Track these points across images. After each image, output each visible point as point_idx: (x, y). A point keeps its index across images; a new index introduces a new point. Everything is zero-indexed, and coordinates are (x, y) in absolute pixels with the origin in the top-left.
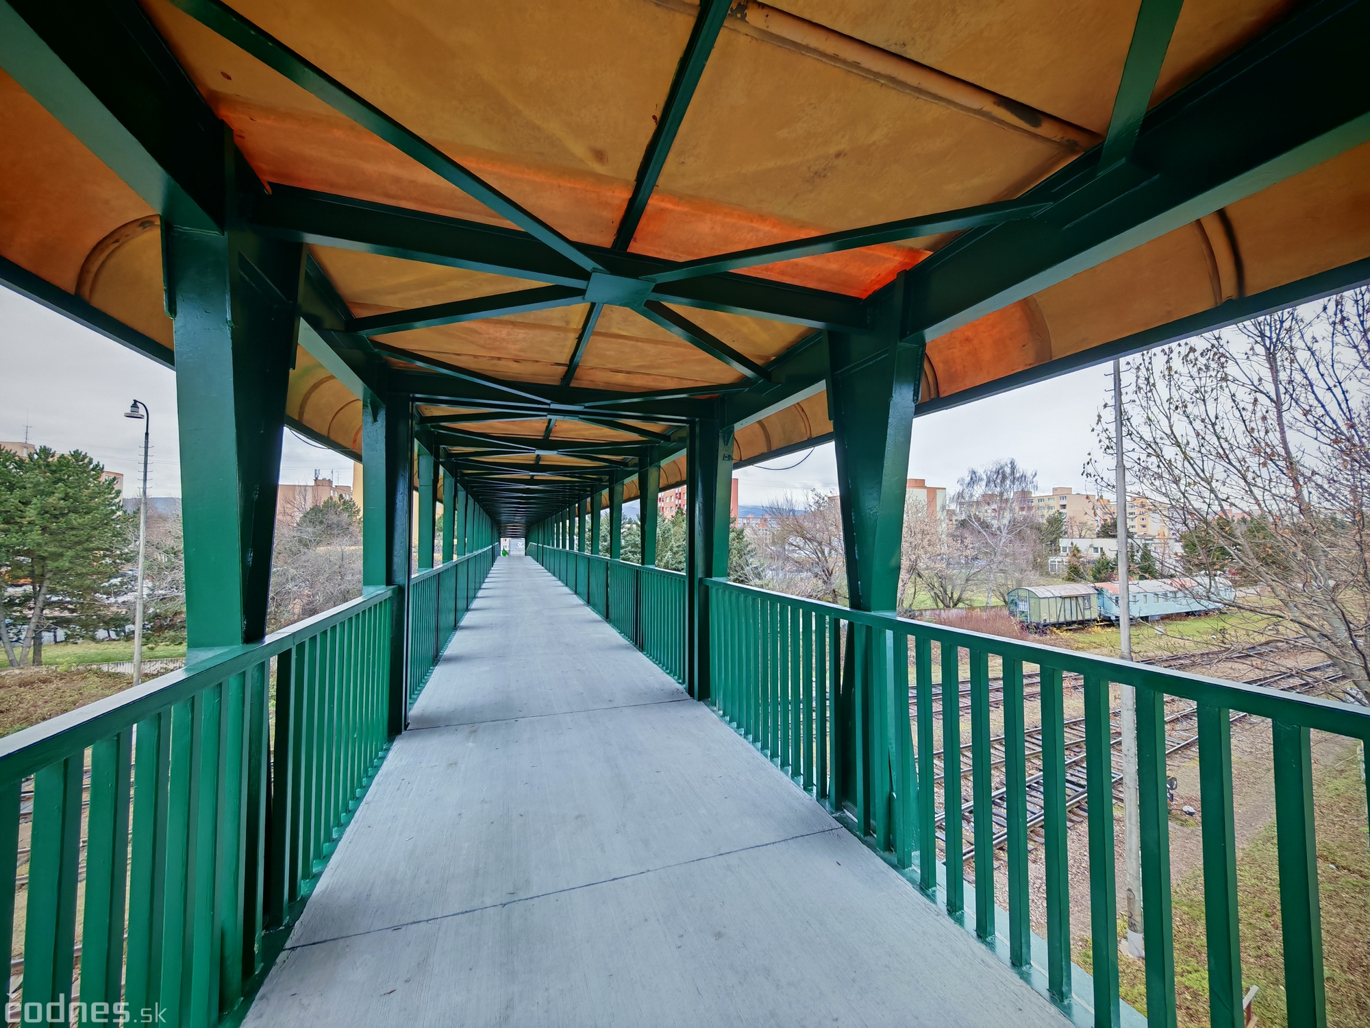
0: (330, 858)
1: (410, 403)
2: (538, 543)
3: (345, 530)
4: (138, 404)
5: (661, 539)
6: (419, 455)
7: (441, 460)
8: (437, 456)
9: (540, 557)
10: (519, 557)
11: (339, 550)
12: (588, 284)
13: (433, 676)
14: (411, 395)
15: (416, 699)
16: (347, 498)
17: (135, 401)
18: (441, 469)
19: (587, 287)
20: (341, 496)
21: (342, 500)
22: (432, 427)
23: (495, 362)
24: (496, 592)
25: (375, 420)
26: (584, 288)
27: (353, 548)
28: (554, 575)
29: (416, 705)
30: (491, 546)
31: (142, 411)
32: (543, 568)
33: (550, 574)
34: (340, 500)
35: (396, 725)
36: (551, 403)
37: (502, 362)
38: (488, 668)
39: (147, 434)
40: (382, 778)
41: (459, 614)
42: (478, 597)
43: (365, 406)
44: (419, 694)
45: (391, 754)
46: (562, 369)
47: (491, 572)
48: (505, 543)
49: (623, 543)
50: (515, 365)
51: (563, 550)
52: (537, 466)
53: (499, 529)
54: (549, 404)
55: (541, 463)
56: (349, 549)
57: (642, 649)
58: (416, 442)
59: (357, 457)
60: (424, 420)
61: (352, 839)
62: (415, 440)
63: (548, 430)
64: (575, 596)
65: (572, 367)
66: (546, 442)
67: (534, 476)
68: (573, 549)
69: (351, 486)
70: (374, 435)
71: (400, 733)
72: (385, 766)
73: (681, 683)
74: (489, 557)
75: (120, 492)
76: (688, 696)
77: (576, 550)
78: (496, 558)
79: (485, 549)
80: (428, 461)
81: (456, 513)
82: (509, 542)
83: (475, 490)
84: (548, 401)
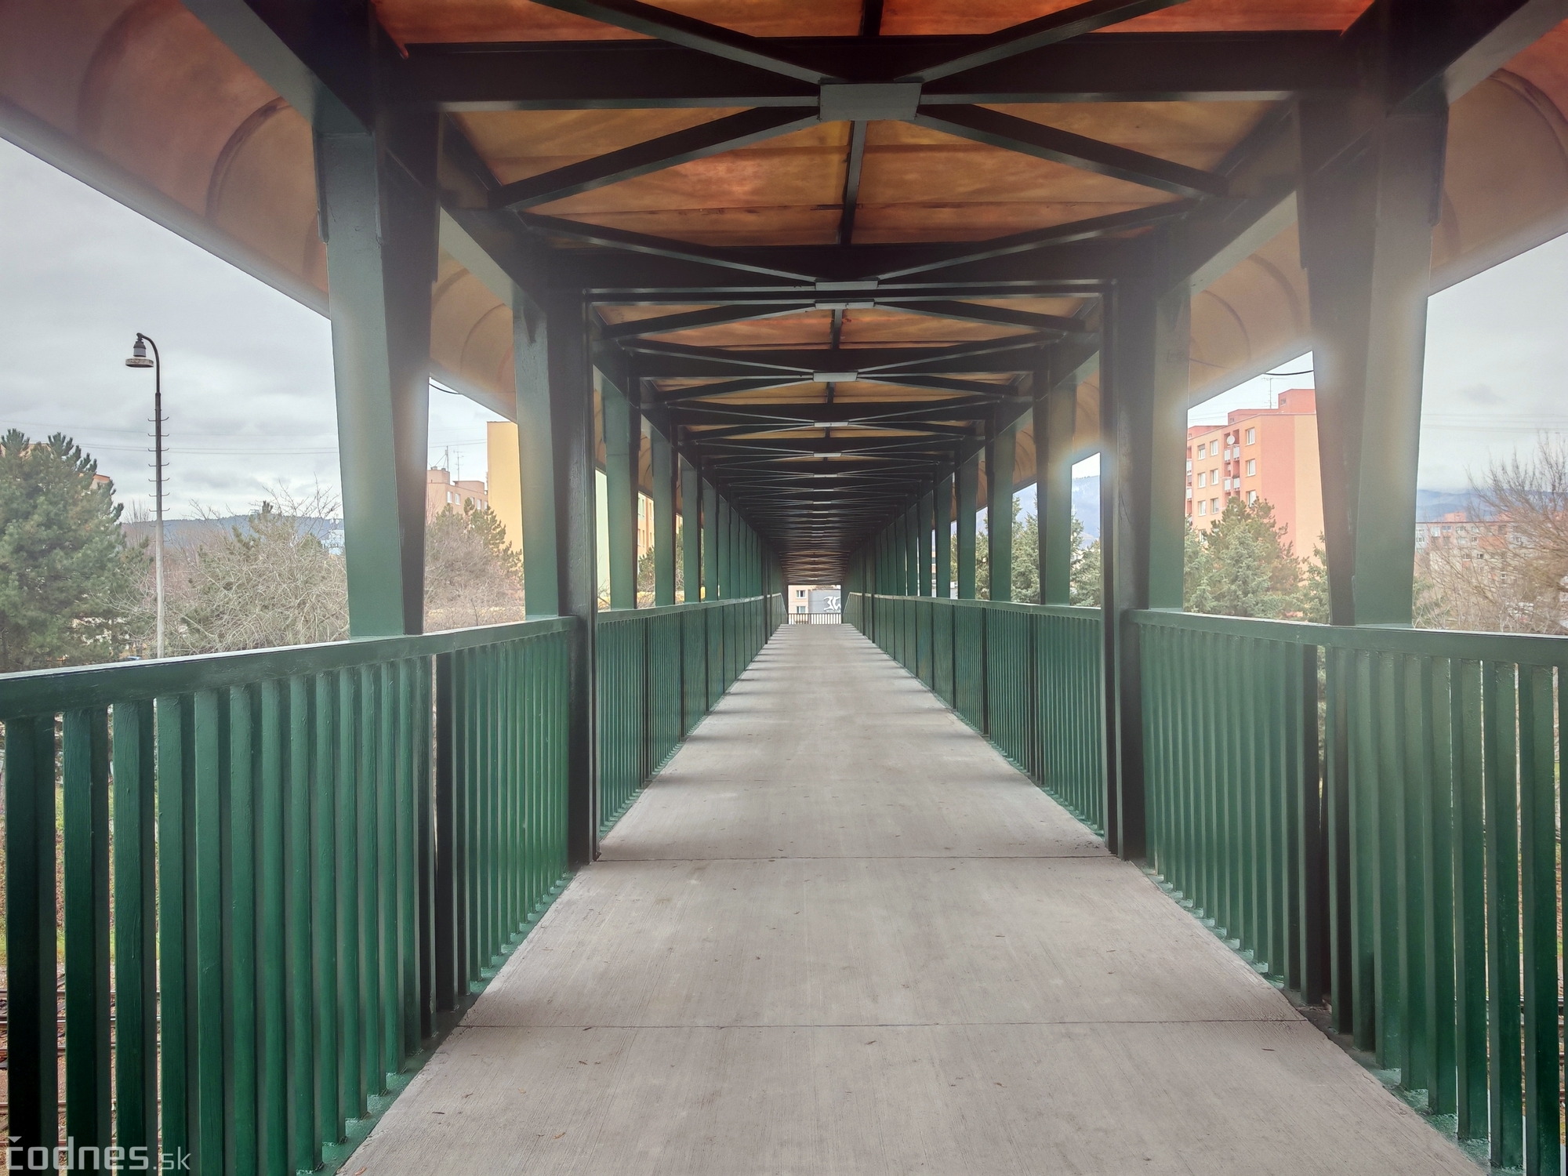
0: (501, 968)
1: (584, 305)
2: (865, 591)
4: (144, 340)
6: (603, 399)
7: (643, 406)
8: (634, 397)
9: (868, 620)
10: (828, 627)
12: (819, 98)
13: (639, 800)
14: (584, 292)
15: (612, 827)
17: (140, 336)
18: (646, 427)
19: (819, 103)
20: (468, 503)
21: (471, 512)
22: (623, 342)
23: (714, 216)
24: (768, 686)
26: (816, 105)
28: (895, 659)
29: (611, 834)
31: (150, 354)
32: (874, 645)
33: (886, 657)
34: (466, 512)
35: (580, 852)
36: (817, 281)
37: (728, 216)
38: (734, 795)
39: (158, 395)
40: (562, 906)
41: (688, 720)
42: (730, 694)
44: (616, 822)
45: (573, 885)
46: (833, 216)
47: (762, 652)
48: (798, 598)
49: (1074, 590)
50: (751, 218)
51: (943, 601)
52: (830, 407)
54: (813, 284)
55: (837, 400)
57: (1043, 783)
58: (598, 377)
61: (526, 956)
62: (595, 368)
63: (836, 330)
64: (931, 695)
66: (836, 355)
67: (828, 430)
68: (948, 595)
69: (484, 480)
70: (532, 368)
71: (587, 862)
72: (566, 895)
73: (1102, 835)
74: (760, 620)
75: (121, 507)
76: (1107, 852)
77: (954, 595)
78: (777, 628)
79: (747, 600)
80: (619, 409)
81: (679, 520)
82: (806, 594)
83: (715, 467)
84: (812, 279)
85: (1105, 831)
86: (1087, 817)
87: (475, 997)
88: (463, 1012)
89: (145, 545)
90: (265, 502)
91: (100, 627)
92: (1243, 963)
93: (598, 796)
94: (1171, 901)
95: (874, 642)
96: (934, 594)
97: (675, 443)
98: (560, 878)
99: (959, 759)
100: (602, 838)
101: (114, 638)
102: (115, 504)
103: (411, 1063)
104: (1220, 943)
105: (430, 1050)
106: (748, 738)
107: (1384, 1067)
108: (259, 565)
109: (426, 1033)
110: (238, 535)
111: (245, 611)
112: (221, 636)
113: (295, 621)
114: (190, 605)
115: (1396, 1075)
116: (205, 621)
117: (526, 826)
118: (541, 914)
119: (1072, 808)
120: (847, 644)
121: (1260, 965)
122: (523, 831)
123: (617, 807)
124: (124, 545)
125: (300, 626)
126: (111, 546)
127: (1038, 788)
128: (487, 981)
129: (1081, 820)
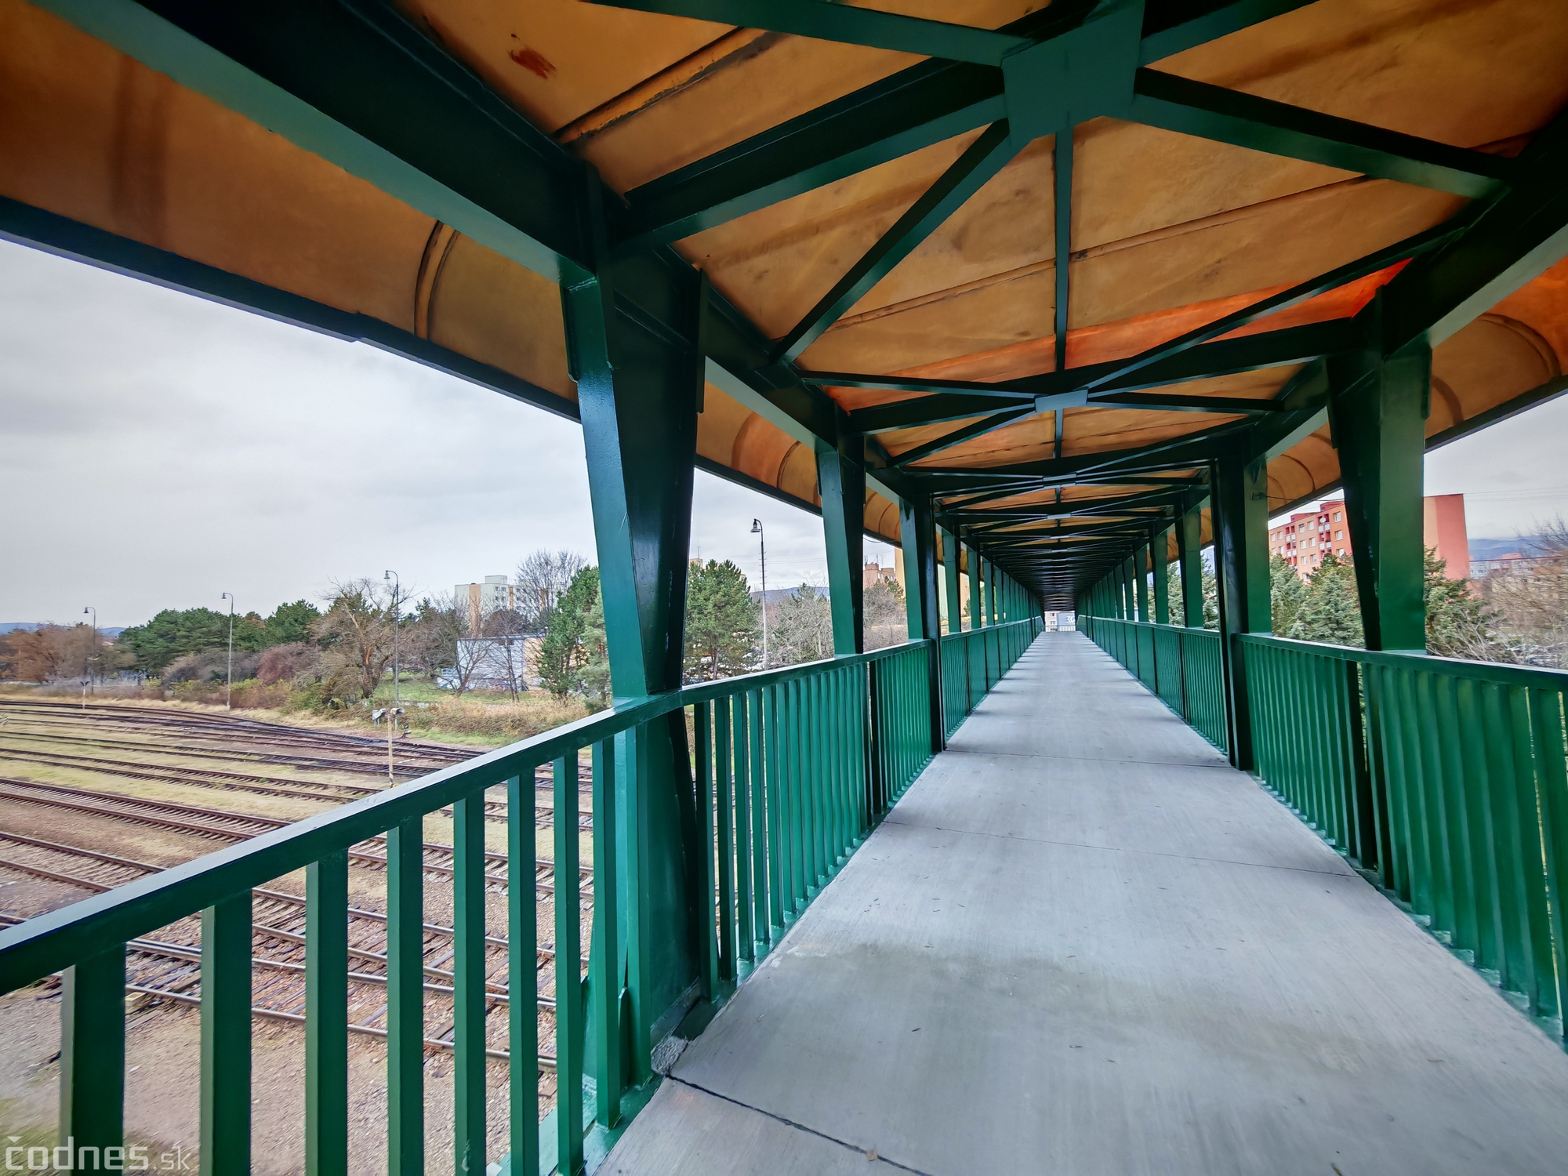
2: (1087, 615)
3: (892, 609)
4: (757, 521)
5: (1282, 603)
6: (942, 536)
7: (961, 537)
8: (957, 534)
9: (1089, 630)
10: (1067, 633)
11: (889, 627)
12: (1034, 404)
13: (966, 723)
14: (933, 493)
15: (952, 735)
16: (892, 580)
17: (755, 520)
18: (963, 546)
19: (1037, 406)
20: (886, 578)
21: (888, 582)
22: (950, 512)
23: (991, 454)
25: (908, 518)
26: (1035, 407)
27: (900, 626)
29: (952, 738)
30: (1029, 619)
31: (759, 527)
34: (886, 582)
35: (937, 746)
36: (1044, 477)
37: (996, 453)
38: (1013, 722)
39: (762, 543)
43: (901, 509)
45: (934, 761)
46: (1050, 446)
48: (1051, 617)
51: (1130, 622)
52: (1059, 530)
53: (1038, 602)
54: (1042, 479)
55: (1062, 525)
56: (897, 627)
58: (939, 529)
59: (898, 544)
60: (944, 507)
62: (937, 525)
63: (1058, 494)
65: (1058, 443)
66: (1059, 507)
67: (1059, 539)
68: (1134, 619)
69: (894, 567)
70: (907, 529)
71: (941, 751)
72: (931, 766)
73: (1226, 755)
74: (1029, 630)
75: (749, 587)
76: (1230, 765)
77: (1137, 619)
78: (1039, 633)
79: (1021, 622)
80: (950, 540)
81: (982, 584)
82: (1055, 616)
83: (1000, 560)
84: (1041, 477)
85: (1228, 753)
86: (1217, 744)
87: (890, 809)
88: (885, 816)
89: (759, 602)
90: (804, 584)
91: (744, 635)
92: (1318, 838)
93: (945, 720)
94: (1270, 797)
95: (1093, 641)
96: (1125, 618)
97: (978, 551)
98: (928, 757)
99: (1140, 708)
100: (948, 740)
101: (749, 640)
102: (748, 587)
103: (864, 836)
104: (1302, 824)
105: (871, 831)
106: (1022, 693)
107: (1419, 914)
108: (802, 610)
109: (870, 823)
110: (793, 597)
111: (797, 628)
112: (788, 639)
113: (816, 634)
114: (776, 626)
115: (1427, 919)
116: (782, 633)
117: (911, 734)
118: (919, 774)
119: (1208, 738)
120: (1077, 642)
121: (1330, 840)
122: (910, 736)
123: (955, 726)
124: (751, 602)
125: (818, 635)
126: (747, 603)
127: (1187, 726)
128: (895, 802)
129: (1214, 746)
